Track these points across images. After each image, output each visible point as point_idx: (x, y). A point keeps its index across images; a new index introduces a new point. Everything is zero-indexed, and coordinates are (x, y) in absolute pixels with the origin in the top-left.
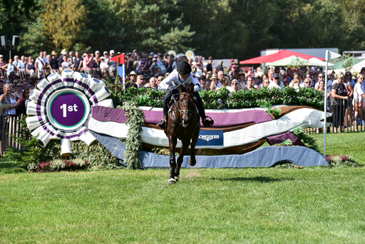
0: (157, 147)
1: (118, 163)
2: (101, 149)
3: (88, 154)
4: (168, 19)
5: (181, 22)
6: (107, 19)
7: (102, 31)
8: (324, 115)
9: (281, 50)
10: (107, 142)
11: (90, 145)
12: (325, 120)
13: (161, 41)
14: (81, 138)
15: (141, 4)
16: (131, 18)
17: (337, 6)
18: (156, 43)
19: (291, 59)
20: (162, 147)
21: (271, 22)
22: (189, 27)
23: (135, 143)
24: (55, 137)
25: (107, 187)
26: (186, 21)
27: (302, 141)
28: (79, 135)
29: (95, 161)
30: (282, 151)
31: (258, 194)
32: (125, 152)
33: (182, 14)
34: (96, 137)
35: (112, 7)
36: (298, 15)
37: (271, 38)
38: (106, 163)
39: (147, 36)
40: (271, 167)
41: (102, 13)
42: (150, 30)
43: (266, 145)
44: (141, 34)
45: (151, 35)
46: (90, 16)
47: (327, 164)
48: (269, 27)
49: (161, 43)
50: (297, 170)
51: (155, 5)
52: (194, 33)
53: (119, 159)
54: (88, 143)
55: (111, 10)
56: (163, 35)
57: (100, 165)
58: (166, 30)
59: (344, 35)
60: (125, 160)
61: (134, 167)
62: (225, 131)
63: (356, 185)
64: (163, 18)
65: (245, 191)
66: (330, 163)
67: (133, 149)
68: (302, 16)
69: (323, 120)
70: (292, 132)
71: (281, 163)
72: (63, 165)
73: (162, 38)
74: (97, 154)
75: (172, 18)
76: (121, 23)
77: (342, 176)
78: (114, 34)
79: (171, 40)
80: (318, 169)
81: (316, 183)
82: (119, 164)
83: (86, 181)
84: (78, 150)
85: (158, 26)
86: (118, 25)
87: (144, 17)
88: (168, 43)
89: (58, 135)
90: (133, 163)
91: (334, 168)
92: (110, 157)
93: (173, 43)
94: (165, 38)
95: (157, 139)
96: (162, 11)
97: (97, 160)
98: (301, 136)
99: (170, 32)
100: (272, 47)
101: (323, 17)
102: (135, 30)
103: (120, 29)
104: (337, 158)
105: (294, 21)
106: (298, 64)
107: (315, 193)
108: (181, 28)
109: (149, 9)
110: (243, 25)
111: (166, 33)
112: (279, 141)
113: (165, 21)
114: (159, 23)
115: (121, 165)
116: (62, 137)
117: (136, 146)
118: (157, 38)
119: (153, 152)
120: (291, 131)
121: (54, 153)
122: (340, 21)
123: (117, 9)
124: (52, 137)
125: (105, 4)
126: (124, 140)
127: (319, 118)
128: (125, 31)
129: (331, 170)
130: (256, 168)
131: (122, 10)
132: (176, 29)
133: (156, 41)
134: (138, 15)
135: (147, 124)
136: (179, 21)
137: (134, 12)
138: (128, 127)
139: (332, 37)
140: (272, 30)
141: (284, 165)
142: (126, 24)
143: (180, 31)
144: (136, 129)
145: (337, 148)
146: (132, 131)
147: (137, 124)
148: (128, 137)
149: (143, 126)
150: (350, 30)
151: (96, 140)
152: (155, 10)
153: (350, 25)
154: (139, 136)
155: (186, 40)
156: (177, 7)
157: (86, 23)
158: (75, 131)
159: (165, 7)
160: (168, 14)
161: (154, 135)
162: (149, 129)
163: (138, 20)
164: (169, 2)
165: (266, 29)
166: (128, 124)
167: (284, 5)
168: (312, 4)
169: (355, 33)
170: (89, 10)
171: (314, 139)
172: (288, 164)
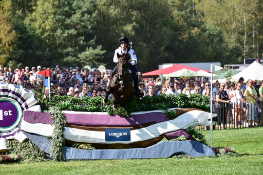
0: (76, 143)
1: (46, 156)
2: (31, 145)
3: (21, 149)
4: (84, 41)
6: (34, 41)
7: (31, 51)
8: (210, 115)
9: (175, 64)
10: (37, 139)
11: (23, 143)
12: (211, 120)
13: (79, 58)
14: (15, 137)
15: (61, 29)
16: (54, 40)
17: (219, 29)
18: (75, 60)
19: (183, 71)
20: (81, 143)
21: (167, 42)
22: (101, 46)
23: (59, 140)
26: (98, 42)
27: (193, 136)
28: (13, 135)
29: (26, 155)
30: (178, 144)
32: (51, 147)
33: (95, 37)
34: (27, 136)
35: (38, 31)
36: (188, 36)
37: (166, 55)
38: (36, 157)
39: (68, 54)
40: (169, 157)
41: (30, 36)
42: (70, 49)
43: (165, 140)
44: (63, 53)
45: (71, 54)
46: (20, 39)
47: (213, 154)
48: (165, 47)
49: (79, 60)
50: (190, 160)
51: (73, 30)
52: (105, 51)
53: (46, 153)
54: (21, 141)
55: (37, 34)
56: (80, 53)
57: (31, 159)
58: (83, 49)
59: (225, 52)
60: (51, 154)
61: (58, 160)
62: (131, 129)
63: (237, 171)
64: (80, 40)
66: (216, 154)
67: (58, 145)
68: (191, 37)
69: (209, 120)
70: (185, 130)
71: (177, 154)
72: (1, 159)
73: (79, 55)
74: (29, 150)
75: (86, 40)
76: (46, 44)
77: (226, 164)
78: (40, 53)
79: (87, 57)
80: (207, 158)
81: (206, 170)
82: (46, 158)
83: (20, 171)
84: (12, 146)
85: (76, 46)
86: (44, 46)
87: (64, 39)
88: (84, 60)
90: (58, 156)
91: (219, 158)
92: (39, 152)
93: (88, 59)
94: (82, 56)
95: (77, 136)
96: (79, 34)
97: (29, 155)
98: (192, 132)
99: (85, 51)
100: (167, 62)
101: (208, 38)
102: (58, 50)
103: (45, 49)
104: (222, 150)
105: (185, 41)
106: (189, 75)
108: (94, 48)
109: (68, 33)
110: (145, 45)
111: (83, 52)
112: (175, 137)
113: (82, 42)
114: (76, 44)
115: (48, 158)
117: (60, 142)
118: (75, 56)
119: (74, 147)
120: (184, 128)
122: (221, 41)
123: (43, 33)
125: (33, 30)
126: (50, 138)
127: (207, 118)
128: (49, 51)
129: (217, 160)
130: (157, 159)
131: (46, 34)
132: (90, 48)
133: (74, 58)
134: (59, 38)
135: (69, 125)
136: (93, 42)
137: (57, 35)
138: (54, 127)
139: (215, 54)
140: (168, 49)
141: (179, 156)
142: (50, 45)
143: (94, 50)
144: (60, 129)
145: (222, 141)
146: (57, 130)
147: (61, 125)
148: (53, 135)
149: (65, 126)
150: (229, 48)
151: (27, 139)
152: (73, 34)
153: (229, 44)
154: (62, 135)
155: (99, 57)
156: (91, 31)
157: (17, 45)
158: (10, 132)
159: (81, 31)
160: (84, 37)
161: (75, 133)
162: (70, 128)
163: (60, 41)
164: (85, 27)
165: (163, 48)
166: (53, 125)
167: (177, 29)
168: (198, 28)
169: (233, 50)
170: (19, 34)
171: (203, 135)
172: (183, 155)
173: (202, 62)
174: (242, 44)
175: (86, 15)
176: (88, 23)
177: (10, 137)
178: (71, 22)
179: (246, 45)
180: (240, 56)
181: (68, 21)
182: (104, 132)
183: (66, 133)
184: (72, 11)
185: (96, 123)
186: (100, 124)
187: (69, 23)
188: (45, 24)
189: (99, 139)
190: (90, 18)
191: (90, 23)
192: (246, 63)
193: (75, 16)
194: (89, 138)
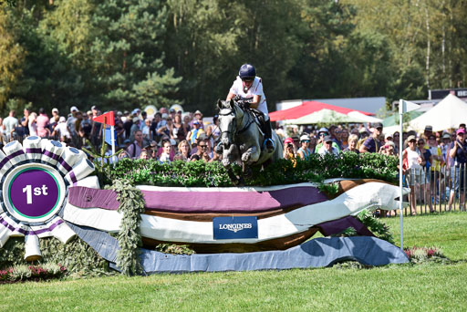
0: (162, 242)
1: (108, 267)
2: (83, 248)
3: (65, 255)
4: (143, 61)
5: (161, 65)
6: (56, 62)
7: (49, 81)
8: (399, 191)
9: (306, 101)
10: (92, 237)
11: (68, 243)
12: (401, 199)
13: (134, 92)
14: (54, 233)
15: (102, 40)
16: (90, 61)
17: (382, 37)
18: (128, 95)
19: (323, 113)
20: (171, 243)
21: (290, 63)
22: (172, 70)
23: (132, 238)
24: (16, 233)
25: (101, 303)
26: (168, 64)
28: (50, 229)
29: (74, 265)
31: (320, 306)
32: (117, 251)
33: (163, 53)
34: (75, 231)
35: (63, 47)
36: (326, 50)
37: (290, 85)
38: (91, 268)
39: (115, 86)
40: (327, 267)
41: (49, 55)
42: (118, 76)
44: (106, 83)
45: (120, 84)
46: (29, 58)
47: (406, 260)
48: (288, 70)
49: (134, 95)
51: (124, 41)
52: (180, 79)
53: (109, 262)
54: (64, 240)
55: (61, 51)
56: (137, 84)
57: (82, 272)
58: (141, 76)
59: (393, 79)
60: (118, 263)
61: (131, 273)
62: (259, 218)
63: (456, 290)
64: (137, 60)
65: (301, 303)
66: (410, 260)
67: (130, 246)
68: (332, 53)
69: (398, 199)
70: (356, 216)
71: (340, 261)
72: (29, 273)
73: (135, 87)
74: (78, 255)
75: (147, 60)
76: (75, 68)
77: (432, 277)
78: (66, 84)
79: (148, 91)
80: (394, 268)
81: (399, 289)
82: (109, 269)
83: (68, 294)
84: (49, 250)
85: (129, 71)
86: (73, 71)
87: (109, 60)
88: (144, 95)
89: (21, 230)
90: (130, 267)
91: (416, 267)
92: (96, 259)
93: (151, 94)
94: (140, 88)
95: (163, 231)
96: (134, 50)
97: (79, 265)
98: (368, 221)
99: (146, 79)
100: (291, 97)
101: (363, 54)
102: (97, 78)
103: (75, 77)
104: (420, 253)
105: (321, 59)
106: (334, 120)
107: (402, 303)
108: (161, 73)
109: (115, 47)
111: (141, 80)
112: (337, 230)
113: (139, 63)
114: (130, 67)
115: (112, 269)
116: (26, 233)
117: (133, 242)
118: (128, 88)
119: (158, 250)
120: (355, 214)
121: (15, 256)
122: (386, 58)
123: (70, 49)
124: (11, 233)
125: (53, 43)
126: (115, 234)
127: (393, 195)
128: (82, 80)
129: (414, 269)
130: (306, 269)
131: (77, 51)
132: (154, 74)
133: (127, 92)
134: (100, 56)
135: (149, 211)
136: (159, 63)
137: (94, 51)
138: (122, 215)
139: (376, 82)
140: (292, 74)
141: (345, 264)
142: (84, 70)
143: (161, 76)
144: (133, 218)
145: (413, 238)
146: (127, 220)
147: (134, 210)
148: (122, 229)
149: (142, 213)
150: (401, 72)
151: (75, 236)
152: (124, 49)
153: (401, 64)
154: (137, 228)
155: (170, 89)
156: (156, 43)
157: (24, 69)
158: (45, 224)
159: (138, 44)
160: (143, 54)
161: (158, 226)
162: (151, 217)
163: (100, 62)
164: (144, 36)
165: (284, 73)
166: (121, 211)
167: (307, 38)
168: (346, 36)
169: (408, 76)
170: (28, 50)
171: (386, 225)
172: (351, 263)
173: (353, 96)
174: (423, 64)
175: (146, 14)
176: (151, 28)
177: (46, 234)
178: (120, 28)
179: (430, 65)
180: (420, 85)
181: (115, 26)
182: (211, 223)
183: (143, 225)
184: (122, 7)
185: (196, 206)
186: (204, 209)
187: (117, 30)
188: (75, 31)
189: (203, 236)
190: (153, 19)
191: (154, 29)
192: (433, 98)
193: (127, 17)
194: (185, 234)
